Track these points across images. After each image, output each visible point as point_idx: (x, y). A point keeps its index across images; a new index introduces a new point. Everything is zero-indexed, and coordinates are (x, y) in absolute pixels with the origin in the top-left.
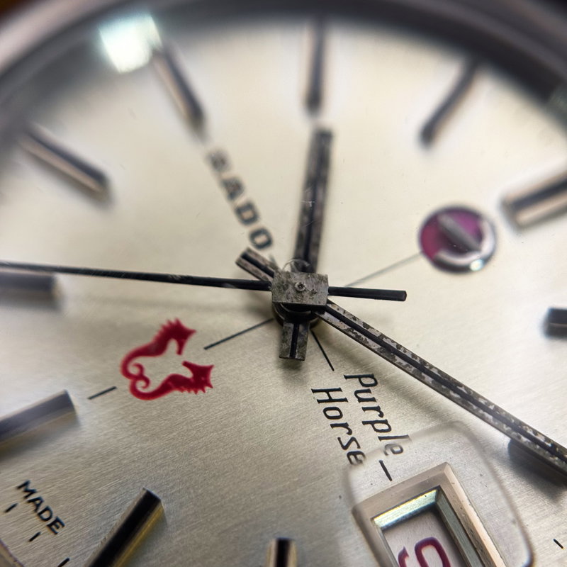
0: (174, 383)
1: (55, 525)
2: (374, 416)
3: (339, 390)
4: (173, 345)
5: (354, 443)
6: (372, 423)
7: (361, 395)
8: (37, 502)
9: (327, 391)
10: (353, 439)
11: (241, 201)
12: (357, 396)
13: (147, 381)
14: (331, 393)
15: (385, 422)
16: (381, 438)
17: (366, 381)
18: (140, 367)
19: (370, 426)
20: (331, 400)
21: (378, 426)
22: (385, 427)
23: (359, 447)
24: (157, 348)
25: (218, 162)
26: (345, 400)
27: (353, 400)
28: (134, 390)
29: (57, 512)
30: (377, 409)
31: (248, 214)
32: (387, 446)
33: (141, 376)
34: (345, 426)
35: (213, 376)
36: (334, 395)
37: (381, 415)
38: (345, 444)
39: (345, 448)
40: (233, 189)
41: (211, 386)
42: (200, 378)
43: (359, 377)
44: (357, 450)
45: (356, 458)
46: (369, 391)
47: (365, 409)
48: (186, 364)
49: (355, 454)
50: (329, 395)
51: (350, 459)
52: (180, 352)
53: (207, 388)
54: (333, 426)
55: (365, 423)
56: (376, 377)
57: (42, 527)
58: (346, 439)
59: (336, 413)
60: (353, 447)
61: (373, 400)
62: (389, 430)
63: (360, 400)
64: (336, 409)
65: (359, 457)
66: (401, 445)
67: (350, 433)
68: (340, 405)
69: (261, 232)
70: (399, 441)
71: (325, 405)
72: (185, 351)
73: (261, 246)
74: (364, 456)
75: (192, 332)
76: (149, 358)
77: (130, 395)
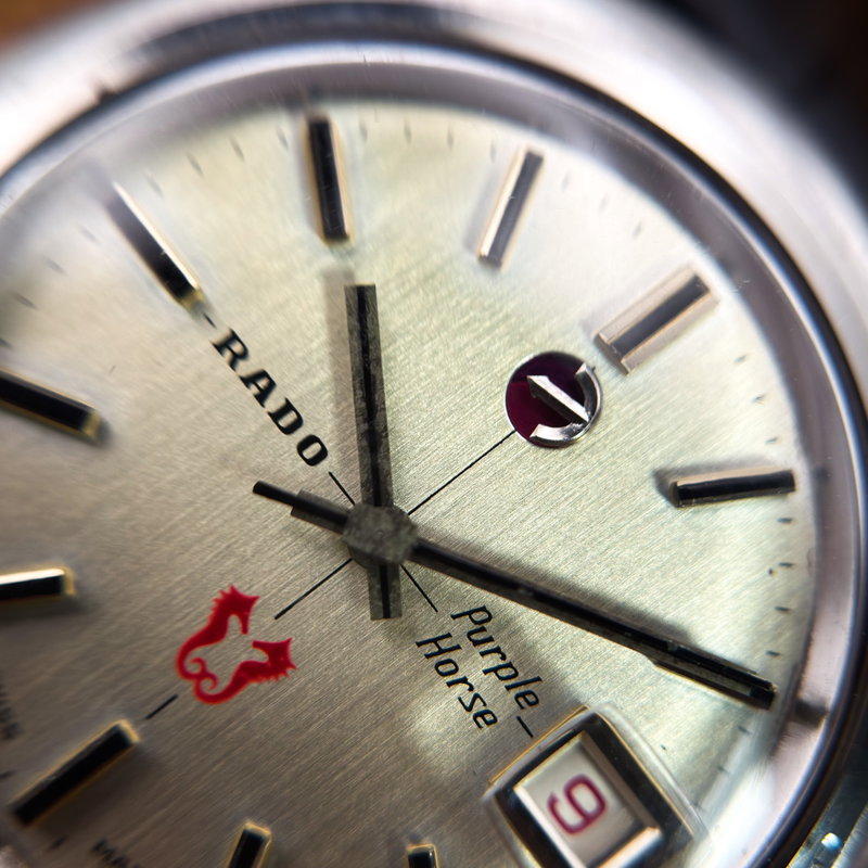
0: (248, 672)
2: (495, 660)
3: (449, 635)
4: (234, 622)
5: (478, 700)
6: (495, 670)
7: (476, 637)
9: (435, 641)
10: (477, 696)
11: (274, 403)
12: (470, 639)
13: (212, 677)
14: (440, 643)
15: (509, 665)
16: (508, 688)
17: (478, 616)
18: (199, 661)
19: (493, 675)
20: (441, 651)
21: (504, 673)
22: (511, 672)
23: (485, 705)
24: (214, 632)
25: (230, 347)
26: (458, 647)
27: (466, 644)
28: (199, 693)
30: (498, 650)
31: (289, 418)
32: (518, 696)
33: (204, 674)
34: (464, 680)
35: (294, 652)
36: (444, 644)
37: (504, 658)
38: (468, 705)
39: (469, 709)
40: (263, 387)
41: (293, 666)
43: (469, 613)
44: (484, 708)
45: (484, 719)
46: (483, 629)
47: (483, 654)
48: (257, 645)
49: (481, 714)
50: (437, 645)
51: (478, 723)
52: (245, 630)
53: (289, 671)
54: (450, 684)
55: (486, 672)
56: (488, 608)
58: (467, 699)
59: (450, 667)
60: (478, 706)
61: (490, 639)
62: (516, 675)
63: (476, 643)
64: (449, 661)
65: (489, 717)
66: (534, 691)
67: (471, 688)
68: (453, 656)
69: (311, 440)
70: (531, 687)
71: (436, 659)
72: (251, 628)
73: (313, 462)
74: (493, 715)
75: (253, 600)
76: (208, 647)
77: (196, 702)
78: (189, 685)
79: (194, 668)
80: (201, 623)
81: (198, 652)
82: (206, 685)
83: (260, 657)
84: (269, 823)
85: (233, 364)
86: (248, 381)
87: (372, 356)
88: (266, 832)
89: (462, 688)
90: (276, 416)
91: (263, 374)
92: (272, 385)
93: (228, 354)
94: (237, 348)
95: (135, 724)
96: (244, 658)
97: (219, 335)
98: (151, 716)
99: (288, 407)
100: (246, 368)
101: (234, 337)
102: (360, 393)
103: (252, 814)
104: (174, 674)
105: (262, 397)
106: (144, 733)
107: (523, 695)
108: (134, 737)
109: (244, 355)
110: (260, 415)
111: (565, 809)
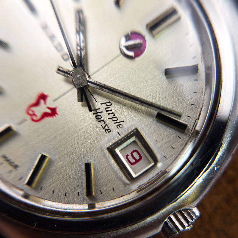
0: (45, 115)
1: (16, 167)
2: (112, 116)
3: (100, 109)
5: (106, 126)
6: (112, 118)
8: (9, 161)
10: (106, 125)
12: (106, 110)
14: (97, 110)
15: (116, 117)
16: (115, 123)
17: (108, 104)
18: (33, 111)
20: (97, 113)
21: (114, 119)
22: (116, 119)
23: (108, 127)
25: (45, 27)
26: (102, 112)
27: (104, 111)
30: (113, 113)
32: (117, 125)
34: (103, 121)
35: (58, 111)
36: (98, 111)
37: (114, 115)
38: (104, 127)
39: (104, 128)
41: (57, 114)
42: (53, 112)
43: (106, 103)
45: (108, 131)
46: (109, 108)
47: (109, 114)
49: (107, 130)
51: (106, 132)
52: (45, 104)
53: (56, 115)
54: (99, 121)
55: (109, 119)
56: (111, 102)
57: (12, 168)
58: (104, 125)
59: (100, 117)
60: (106, 128)
61: (111, 110)
62: (117, 120)
66: (122, 124)
67: (105, 123)
68: (100, 114)
69: (65, 54)
71: (96, 115)
72: (47, 103)
73: (66, 60)
74: (110, 130)
75: (48, 96)
76: (35, 107)
77: (31, 121)
78: (30, 117)
81: (32, 108)
89: (102, 123)
96: (44, 111)
98: (19, 124)
104: (25, 114)
107: (119, 125)
108: (14, 129)
111: (130, 158)
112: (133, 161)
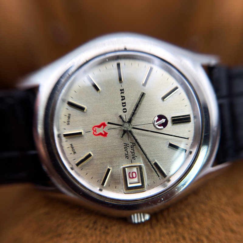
0: (101, 134)
1: (75, 153)
3: (128, 144)
4: (102, 127)
6: (132, 152)
8: (73, 148)
9: (126, 144)
11: (124, 101)
13: (96, 132)
15: (134, 153)
16: (132, 155)
17: (133, 144)
20: (126, 146)
21: (133, 153)
24: (99, 127)
25: (122, 91)
27: (130, 147)
28: (93, 133)
29: (76, 151)
30: (134, 150)
31: (124, 105)
33: (95, 131)
34: (127, 151)
35: (108, 135)
37: (134, 151)
40: (123, 98)
42: (105, 135)
43: (133, 143)
46: (133, 146)
47: (131, 149)
48: (104, 131)
49: (127, 157)
52: (103, 128)
53: (106, 137)
54: (125, 151)
57: (72, 152)
58: (126, 154)
60: (127, 156)
61: (134, 148)
63: (131, 147)
64: (127, 148)
65: (128, 158)
67: (127, 153)
68: (127, 147)
69: (125, 109)
70: (135, 157)
71: (125, 146)
72: (104, 129)
73: (124, 112)
75: (107, 125)
76: (98, 128)
77: (93, 134)
78: (93, 131)
79: (94, 130)
80: (99, 124)
81: (96, 128)
82: (95, 132)
83: (103, 133)
84: (93, 154)
85: (121, 93)
86: (122, 97)
87: (140, 103)
88: (92, 155)
89: (126, 152)
90: (123, 103)
91: (124, 97)
92: (124, 99)
93: (121, 91)
94: (123, 91)
95: (84, 132)
96: (101, 132)
97: (122, 88)
98: (86, 132)
99: (125, 103)
100: (122, 95)
101: (123, 90)
102: (135, 107)
103: (92, 151)
104: (92, 129)
105: (122, 100)
106: (84, 134)
107: (134, 157)
108: (83, 134)
109: (123, 93)
110: (121, 102)
111: (131, 175)
112: (131, 176)
